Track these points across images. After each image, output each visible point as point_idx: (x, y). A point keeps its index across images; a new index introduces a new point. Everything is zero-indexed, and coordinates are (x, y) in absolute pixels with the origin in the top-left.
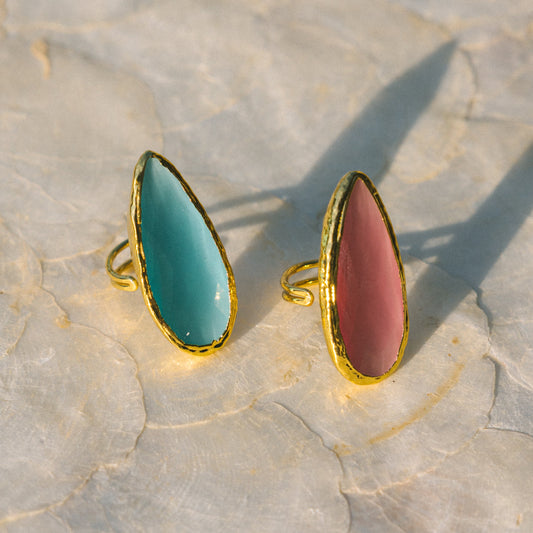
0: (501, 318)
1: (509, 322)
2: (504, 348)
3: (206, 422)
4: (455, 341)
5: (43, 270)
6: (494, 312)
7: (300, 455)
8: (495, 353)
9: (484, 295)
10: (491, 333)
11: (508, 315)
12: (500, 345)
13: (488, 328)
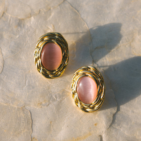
0: (116, 125)
1: (117, 128)
2: (108, 136)
3: (6, 105)
4: (96, 125)
5: (2, 16)
6: (116, 121)
7: (22, 134)
8: (104, 136)
9: (119, 112)
10: (108, 129)
11: (119, 125)
12: (107, 135)
13: (108, 127)
